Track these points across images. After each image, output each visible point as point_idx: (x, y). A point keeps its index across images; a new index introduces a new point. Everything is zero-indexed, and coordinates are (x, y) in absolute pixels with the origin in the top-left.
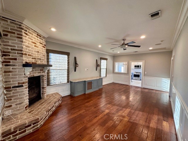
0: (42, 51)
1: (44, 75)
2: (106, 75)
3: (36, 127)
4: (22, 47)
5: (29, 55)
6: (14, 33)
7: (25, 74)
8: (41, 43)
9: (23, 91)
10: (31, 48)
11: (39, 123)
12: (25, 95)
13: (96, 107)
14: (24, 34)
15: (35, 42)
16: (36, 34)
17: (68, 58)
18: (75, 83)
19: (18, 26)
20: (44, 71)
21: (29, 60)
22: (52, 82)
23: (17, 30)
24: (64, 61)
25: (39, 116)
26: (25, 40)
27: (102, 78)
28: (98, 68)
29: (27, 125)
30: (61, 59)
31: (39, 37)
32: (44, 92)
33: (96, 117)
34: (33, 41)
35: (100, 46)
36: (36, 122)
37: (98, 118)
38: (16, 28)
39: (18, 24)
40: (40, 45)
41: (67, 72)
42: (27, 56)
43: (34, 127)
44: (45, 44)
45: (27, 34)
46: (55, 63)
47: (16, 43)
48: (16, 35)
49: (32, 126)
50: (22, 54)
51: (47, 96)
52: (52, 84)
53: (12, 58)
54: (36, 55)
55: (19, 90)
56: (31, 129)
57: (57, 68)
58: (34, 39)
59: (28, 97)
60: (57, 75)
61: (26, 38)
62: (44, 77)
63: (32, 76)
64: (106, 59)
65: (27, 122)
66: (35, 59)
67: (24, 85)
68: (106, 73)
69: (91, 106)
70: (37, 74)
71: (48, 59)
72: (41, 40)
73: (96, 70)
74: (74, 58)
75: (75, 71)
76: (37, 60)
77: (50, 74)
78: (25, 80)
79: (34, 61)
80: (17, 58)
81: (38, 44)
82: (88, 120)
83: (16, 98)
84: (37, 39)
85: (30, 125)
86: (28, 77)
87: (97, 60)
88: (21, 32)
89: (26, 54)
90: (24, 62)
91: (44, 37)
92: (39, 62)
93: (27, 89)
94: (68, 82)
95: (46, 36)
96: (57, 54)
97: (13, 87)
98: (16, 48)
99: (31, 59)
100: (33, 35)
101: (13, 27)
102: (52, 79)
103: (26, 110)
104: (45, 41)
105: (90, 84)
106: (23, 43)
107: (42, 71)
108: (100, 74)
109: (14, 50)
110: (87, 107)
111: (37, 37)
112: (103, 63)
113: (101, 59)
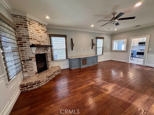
0: (44, 36)
1: (48, 53)
2: (103, 53)
3: (39, 86)
4: (28, 34)
5: (34, 39)
6: (22, 25)
7: (32, 52)
8: (43, 30)
9: (32, 63)
10: (35, 34)
11: (41, 84)
12: (34, 66)
13: (84, 79)
14: (28, 25)
15: (38, 30)
16: (37, 23)
17: (66, 40)
18: (71, 59)
19: (24, 20)
20: (47, 50)
21: (35, 42)
22: (55, 58)
23: (24, 23)
24: (63, 42)
25: (41, 79)
26: (30, 28)
27: (97, 56)
28: (94, 47)
29: (33, 83)
30: (60, 41)
31: (40, 25)
32: (49, 65)
33: (81, 86)
34: (36, 29)
35: (92, 26)
36: (39, 82)
37: (82, 87)
38: (23, 21)
39: (24, 18)
40: (42, 32)
41: (65, 50)
42: (33, 40)
43: (38, 85)
44: (46, 30)
45: (30, 24)
46: (56, 44)
47: (25, 32)
48: (24, 26)
49: (37, 84)
50: (29, 38)
51: (51, 68)
52: (55, 60)
53: (24, 41)
54: (39, 39)
55: (30, 62)
56: (36, 86)
57: (57, 48)
58: (36, 27)
59: (36, 67)
60: (58, 53)
61: (31, 27)
62: (48, 54)
63: (38, 53)
64: (103, 38)
65: (33, 82)
66: (39, 41)
67: (32, 59)
68: (103, 51)
69: (81, 78)
70: (42, 52)
71: (51, 41)
72: (43, 28)
73: (92, 49)
74: (70, 39)
75: (72, 50)
76: (40, 42)
77: (53, 52)
78: (33, 56)
79: (38, 43)
80: (26, 42)
81: (40, 31)
82: (74, 87)
83: (29, 67)
84: (39, 27)
85: (35, 84)
86: (35, 54)
87: (92, 40)
88: (26, 23)
89: (31, 39)
90: (31, 44)
91: (45, 25)
92: (42, 44)
93: (35, 62)
94: (67, 58)
95: (46, 24)
96: (57, 37)
97: (27, 60)
98: (25, 35)
99: (36, 42)
100: (35, 24)
101: (21, 21)
102: (55, 56)
103: (36, 75)
104: (46, 28)
105: (84, 60)
106: (28, 31)
107: (45, 50)
108: (96, 52)
109: (24, 36)
110: (77, 78)
111: (39, 25)
112: (99, 42)
113: (97, 38)
